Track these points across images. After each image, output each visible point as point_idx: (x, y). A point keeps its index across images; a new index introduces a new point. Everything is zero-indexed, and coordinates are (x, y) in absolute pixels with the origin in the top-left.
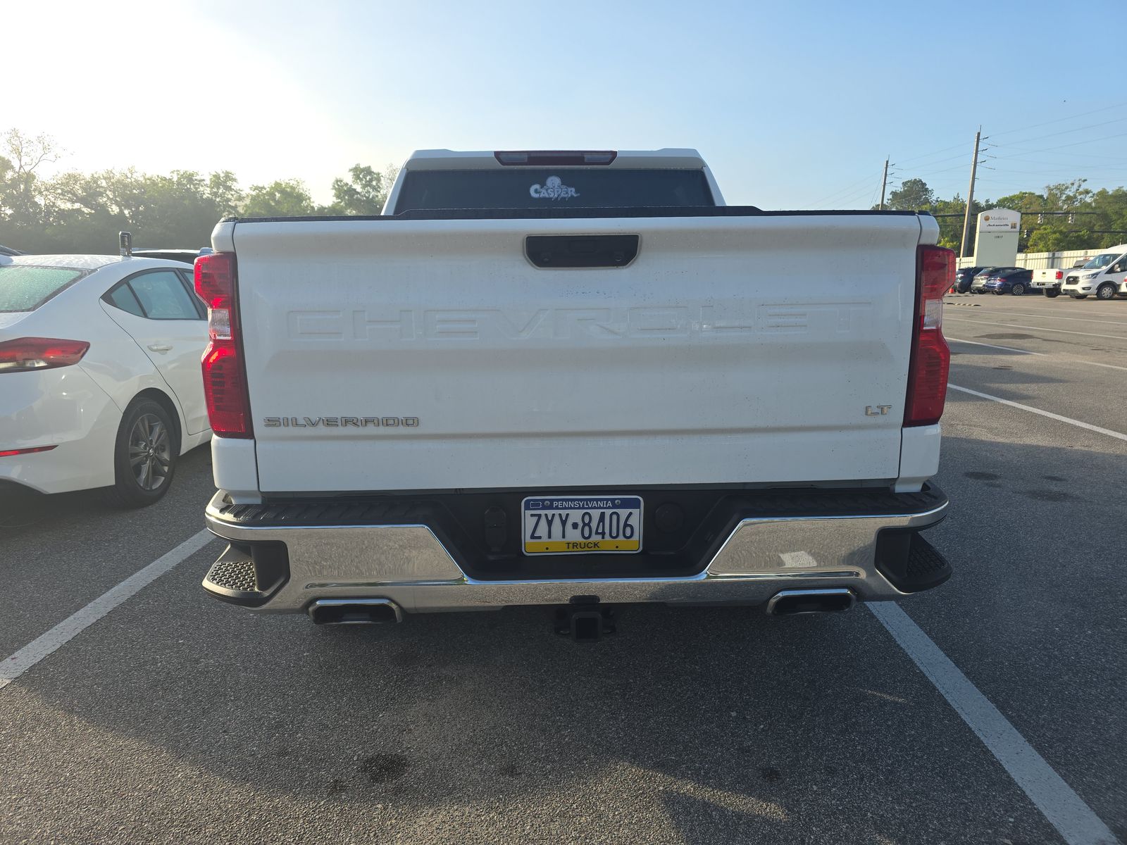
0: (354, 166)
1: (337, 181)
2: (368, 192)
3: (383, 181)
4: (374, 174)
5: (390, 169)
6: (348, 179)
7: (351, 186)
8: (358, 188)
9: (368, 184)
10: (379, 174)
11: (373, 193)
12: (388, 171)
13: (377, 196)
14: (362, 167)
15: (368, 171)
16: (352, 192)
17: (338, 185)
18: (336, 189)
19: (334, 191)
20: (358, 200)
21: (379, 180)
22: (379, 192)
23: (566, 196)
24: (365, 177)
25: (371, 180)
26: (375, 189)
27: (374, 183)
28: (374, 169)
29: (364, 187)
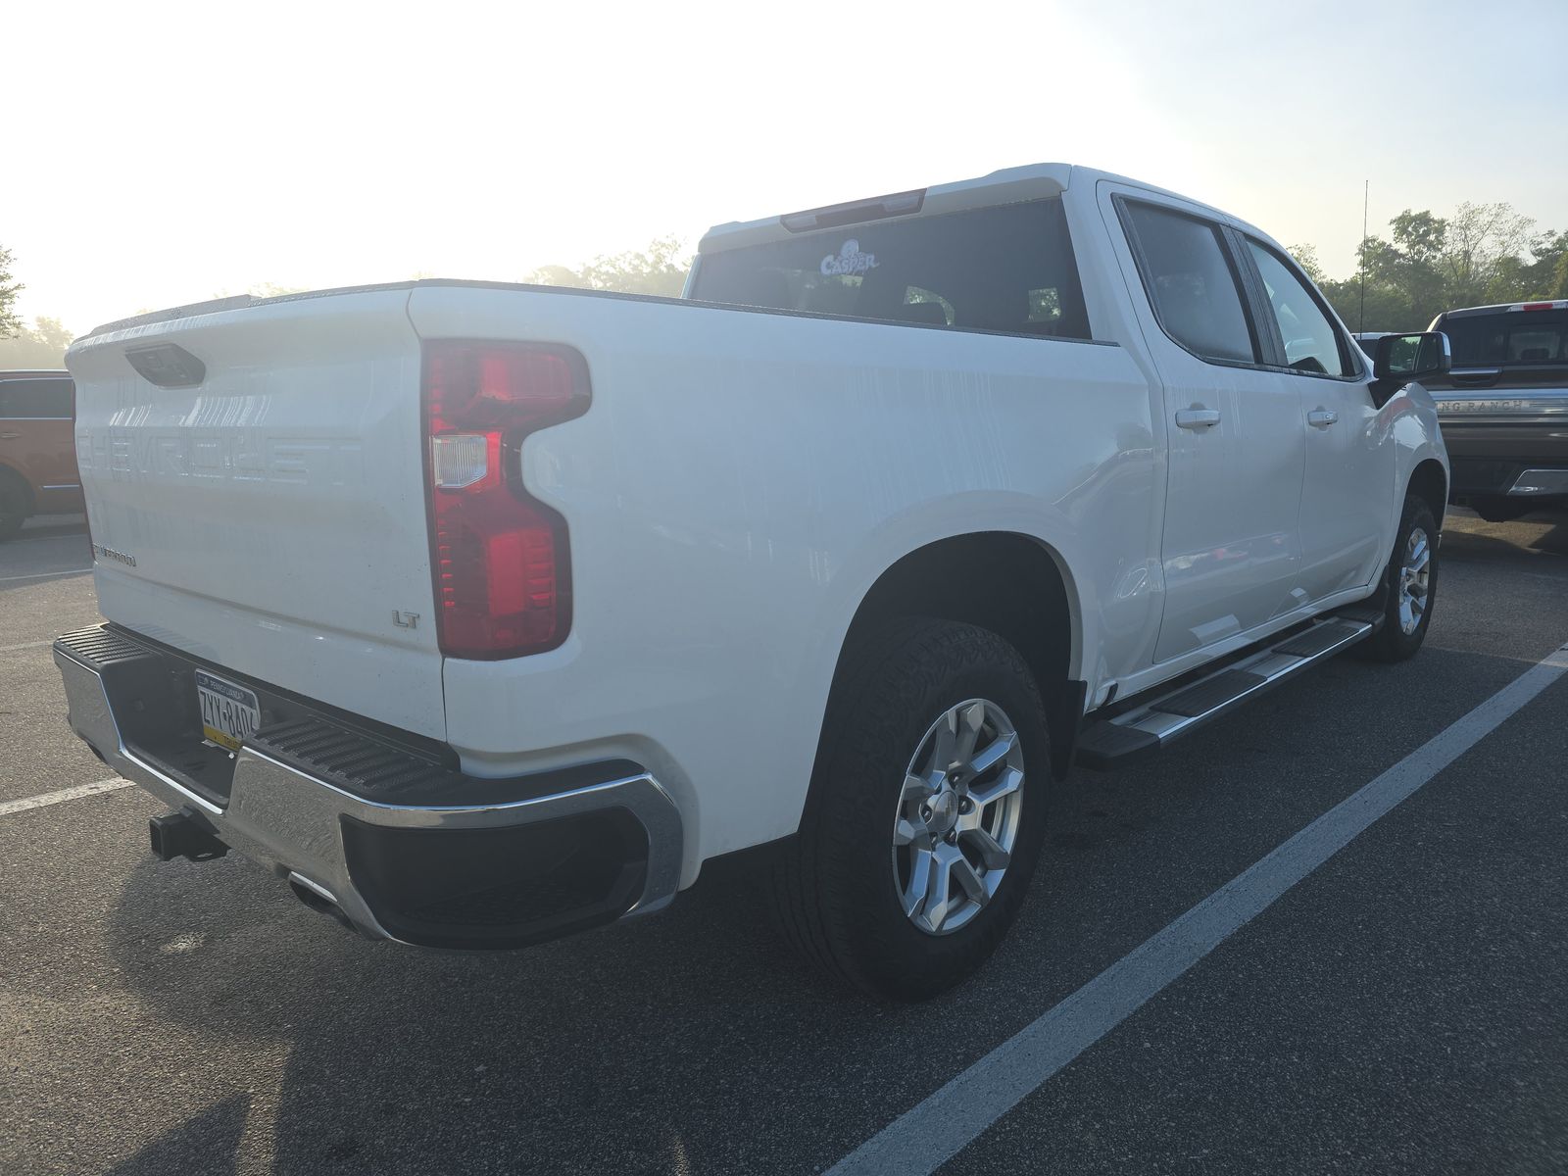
0: (1400, 214)
1: (1366, 242)
2: (1420, 252)
3: (1448, 233)
4: (1435, 222)
5: (1464, 212)
6: (1387, 235)
7: (1390, 245)
8: (1402, 248)
9: (1422, 239)
10: (1443, 221)
11: (1427, 253)
12: (1459, 216)
13: (1434, 257)
14: (1413, 214)
15: (1424, 219)
16: (1389, 254)
17: (1368, 247)
18: (1364, 254)
19: (1361, 257)
20: (1401, 266)
21: (1440, 231)
22: (1440, 250)
23: (863, 268)
24: (1415, 229)
25: (1427, 233)
26: (1431, 246)
27: (1432, 237)
28: (1435, 215)
29: (1411, 246)
